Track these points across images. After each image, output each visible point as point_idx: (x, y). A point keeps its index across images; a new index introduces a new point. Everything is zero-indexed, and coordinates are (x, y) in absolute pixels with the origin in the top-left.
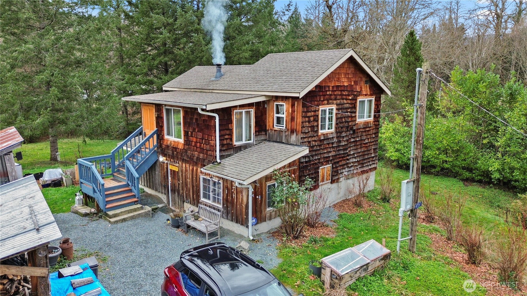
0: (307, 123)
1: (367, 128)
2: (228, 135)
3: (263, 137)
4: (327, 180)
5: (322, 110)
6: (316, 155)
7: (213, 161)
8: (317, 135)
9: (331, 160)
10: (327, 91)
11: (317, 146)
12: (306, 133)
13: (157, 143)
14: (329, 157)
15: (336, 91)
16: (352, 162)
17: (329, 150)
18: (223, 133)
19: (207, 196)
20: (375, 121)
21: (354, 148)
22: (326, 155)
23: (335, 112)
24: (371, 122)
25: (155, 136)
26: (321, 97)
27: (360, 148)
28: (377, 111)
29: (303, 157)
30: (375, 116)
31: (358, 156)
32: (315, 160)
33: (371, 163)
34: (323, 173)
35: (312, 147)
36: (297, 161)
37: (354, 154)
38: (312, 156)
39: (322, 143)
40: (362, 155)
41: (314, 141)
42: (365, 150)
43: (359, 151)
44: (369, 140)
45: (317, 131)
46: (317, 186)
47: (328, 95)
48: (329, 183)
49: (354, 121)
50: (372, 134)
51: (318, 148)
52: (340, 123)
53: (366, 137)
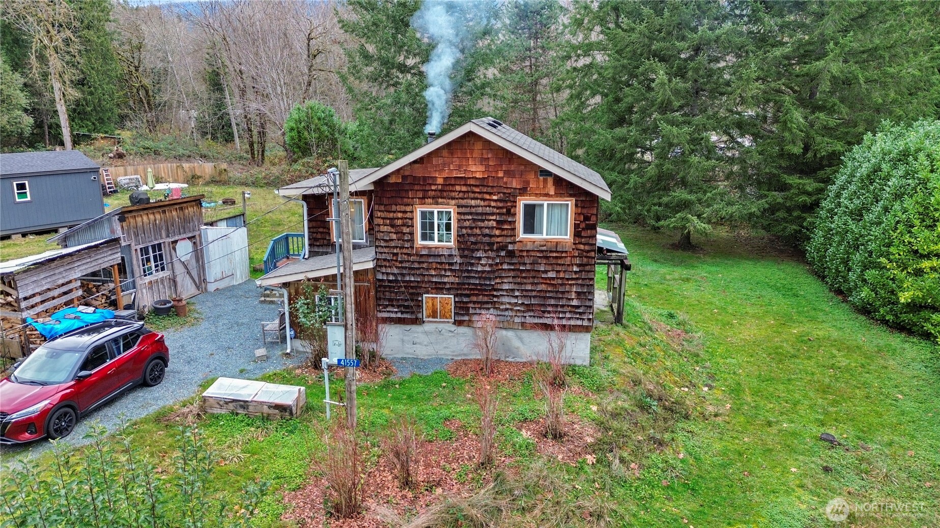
0: (389, 227)
1: (551, 252)
2: (323, 228)
4: (443, 317)
5: (424, 214)
6: (409, 274)
8: (412, 247)
9: (449, 289)
10: (430, 185)
11: (412, 262)
12: (386, 241)
14: (445, 283)
15: (452, 185)
16: (510, 303)
17: (443, 273)
18: (314, 224)
20: (580, 243)
21: (511, 280)
23: (453, 216)
24: (566, 245)
26: (418, 193)
27: (532, 284)
28: (583, 225)
29: (383, 273)
30: (577, 234)
31: (525, 296)
32: (411, 282)
33: (568, 315)
34: (433, 304)
35: (401, 262)
36: (370, 276)
37: (513, 290)
38: (403, 275)
39: (423, 260)
40: (540, 297)
41: (405, 254)
42: (549, 289)
43: (529, 287)
44: (562, 275)
45: (412, 240)
46: (417, 321)
47: (435, 190)
48: (448, 322)
49: (511, 236)
50: (568, 265)
51: (416, 265)
52: (469, 235)
53: (548, 268)
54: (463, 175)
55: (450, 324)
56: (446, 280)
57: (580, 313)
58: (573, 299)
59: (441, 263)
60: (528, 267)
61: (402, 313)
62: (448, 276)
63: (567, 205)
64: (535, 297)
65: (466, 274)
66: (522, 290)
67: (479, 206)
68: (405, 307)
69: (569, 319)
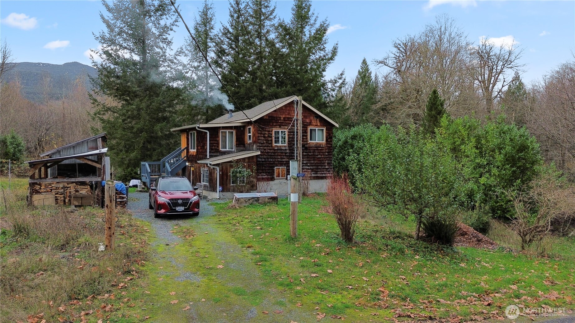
0: (263, 138)
1: (319, 147)
2: (216, 144)
3: (242, 148)
4: (282, 176)
5: (275, 132)
6: (270, 158)
7: (205, 158)
8: (272, 146)
9: (285, 164)
10: (279, 120)
11: (272, 153)
12: (262, 144)
13: (186, 155)
14: (283, 161)
15: (286, 121)
16: (306, 169)
17: (283, 157)
18: (212, 142)
19: (204, 182)
20: (328, 144)
21: (306, 159)
22: (280, 160)
23: (286, 133)
24: (324, 145)
25: (185, 150)
26: (274, 123)
27: (313, 160)
28: (328, 137)
29: (260, 158)
30: (327, 140)
31: (311, 166)
32: (271, 161)
33: (325, 172)
34: (278, 171)
35: (267, 153)
36: (255, 160)
37: (307, 163)
38: (268, 158)
39: (276, 151)
40: (316, 165)
41: (269, 149)
42: (319, 162)
43: (312, 162)
44: (323, 157)
45: (272, 143)
46: (272, 179)
47: (280, 122)
48: (284, 179)
49: (306, 141)
50: (324, 152)
52: (292, 141)
53: (318, 154)
57: (329, 171)
58: (326, 166)
59: (282, 153)
60: (312, 154)
61: (267, 175)
63: (324, 129)
64: (314, 165)
65: (291, 157)
66: (310, 163)
68: (269, 173)
69: (325, 174)
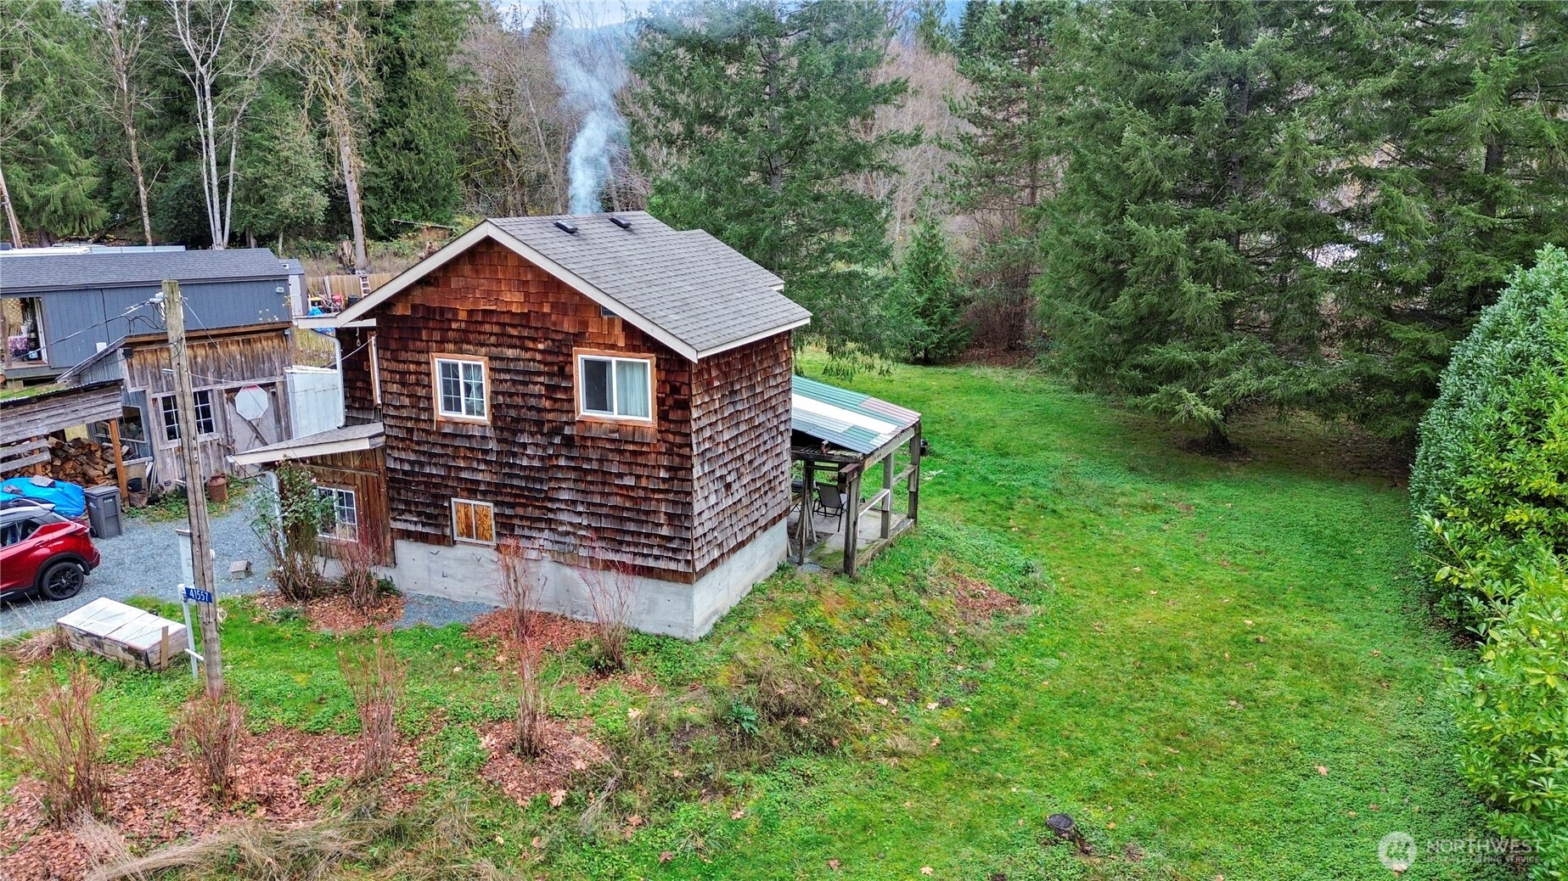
0: (400, 387)
1: (627, 442)
4: (480, 536)
5: (445, 366)
6: (428, 464)
8: (431, 421)
10: (450, 321)
11: (435, 444)
12: (398, 407)
14: (478, 482)
15: (479, 323)
16: (571, 524)
17: (475, 465)
20: (667, 431)
21: (571, 485)
23: (485, 374)
24: (649, 432)
26: (435, 333)
27: (602, 494)
28: (670, 401)
29: (395, 459)
30: (662, 416)
31: (593, 514)
32: (433, 475)
33: (656, 552)
34: (466, 515)
35: (418, 443)
36: (378, 463)
37: (574, 502)
38: (422, 464)
39: (447, 442)
40: (614, 517)
41: (422, 430)
42: (627, 505)
43: (597, 499)
44: (644, 483)
45: (430, 409)
46: (444, 540)
47: (457, 330)
48: (488, 546)
49: (568, 412)
50: (653, 467)
51: (438, 450)
52: (508, 406)
53: (624, 469)
54: (494, 308)
55: (491, 550)
56: (480, 477)
57: (674, 550)
58: (662, 525)
59: (472, 449)
60: (595, 466)
61: (424, 525)
62: (483, 471)
63: (645, 365)
64: (607, 516)
65: (507, 470)
66: (589, 504)
67: (519, 360)
68: (429, 516)
69: (657, 558)
